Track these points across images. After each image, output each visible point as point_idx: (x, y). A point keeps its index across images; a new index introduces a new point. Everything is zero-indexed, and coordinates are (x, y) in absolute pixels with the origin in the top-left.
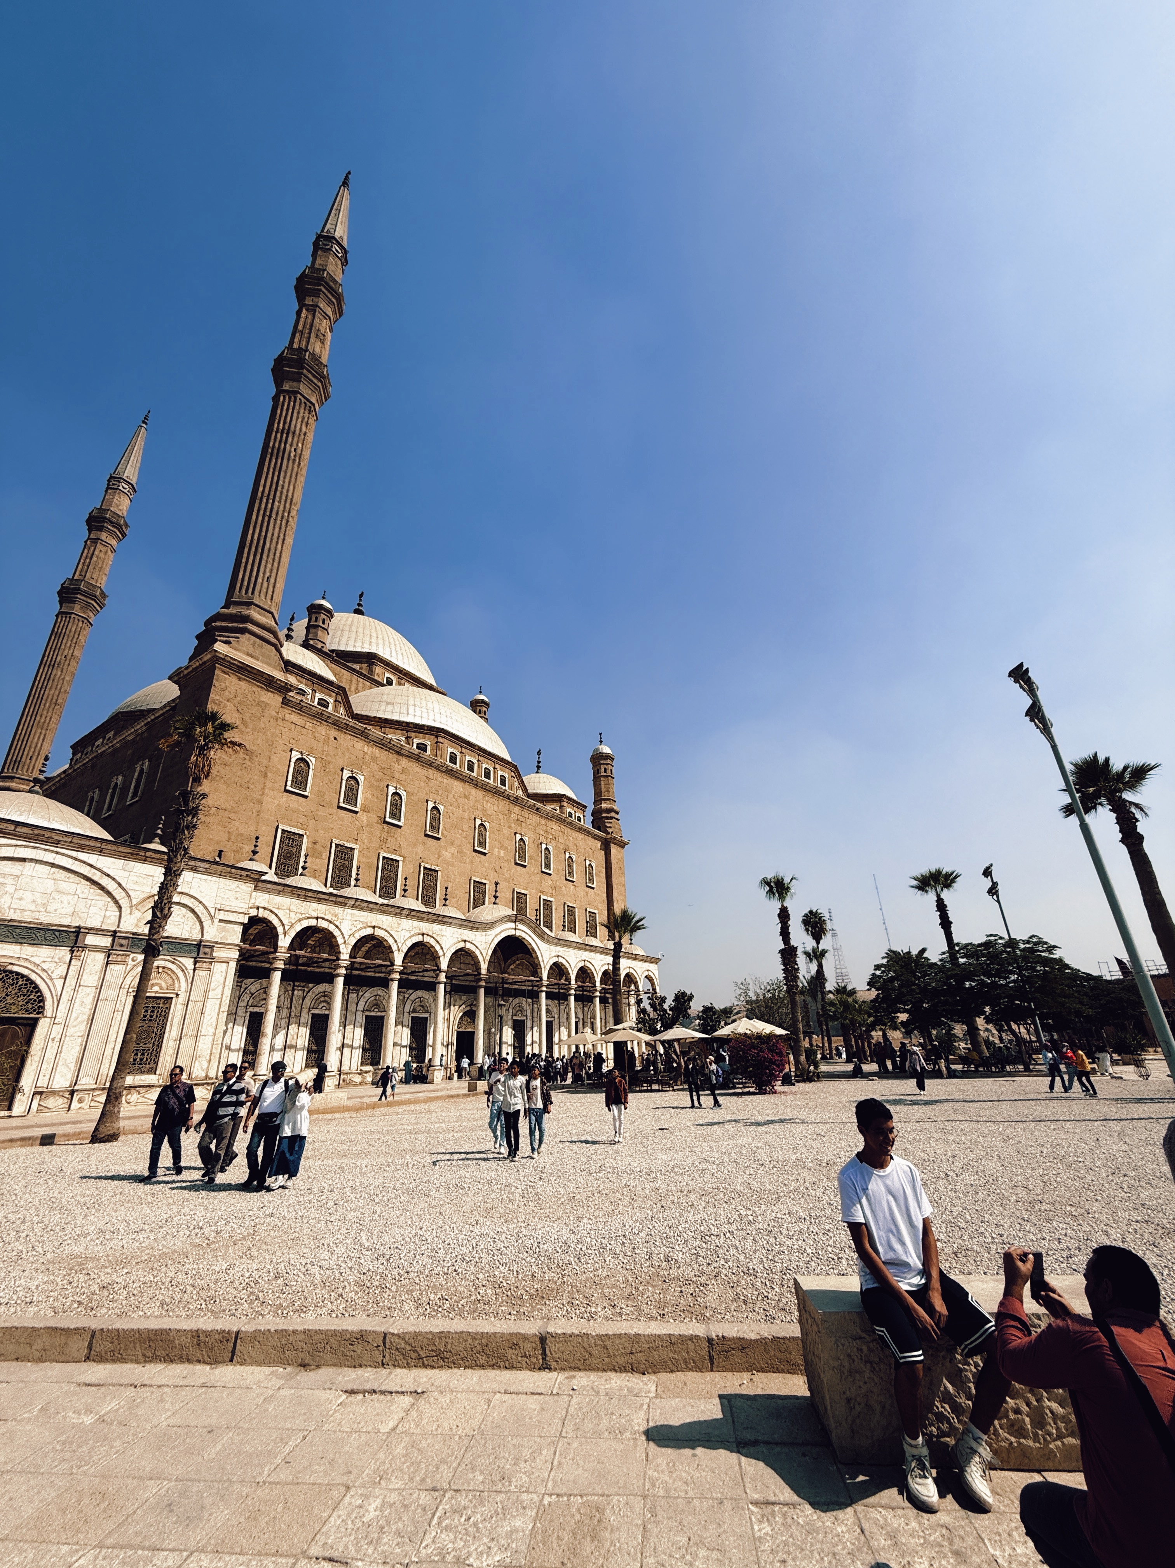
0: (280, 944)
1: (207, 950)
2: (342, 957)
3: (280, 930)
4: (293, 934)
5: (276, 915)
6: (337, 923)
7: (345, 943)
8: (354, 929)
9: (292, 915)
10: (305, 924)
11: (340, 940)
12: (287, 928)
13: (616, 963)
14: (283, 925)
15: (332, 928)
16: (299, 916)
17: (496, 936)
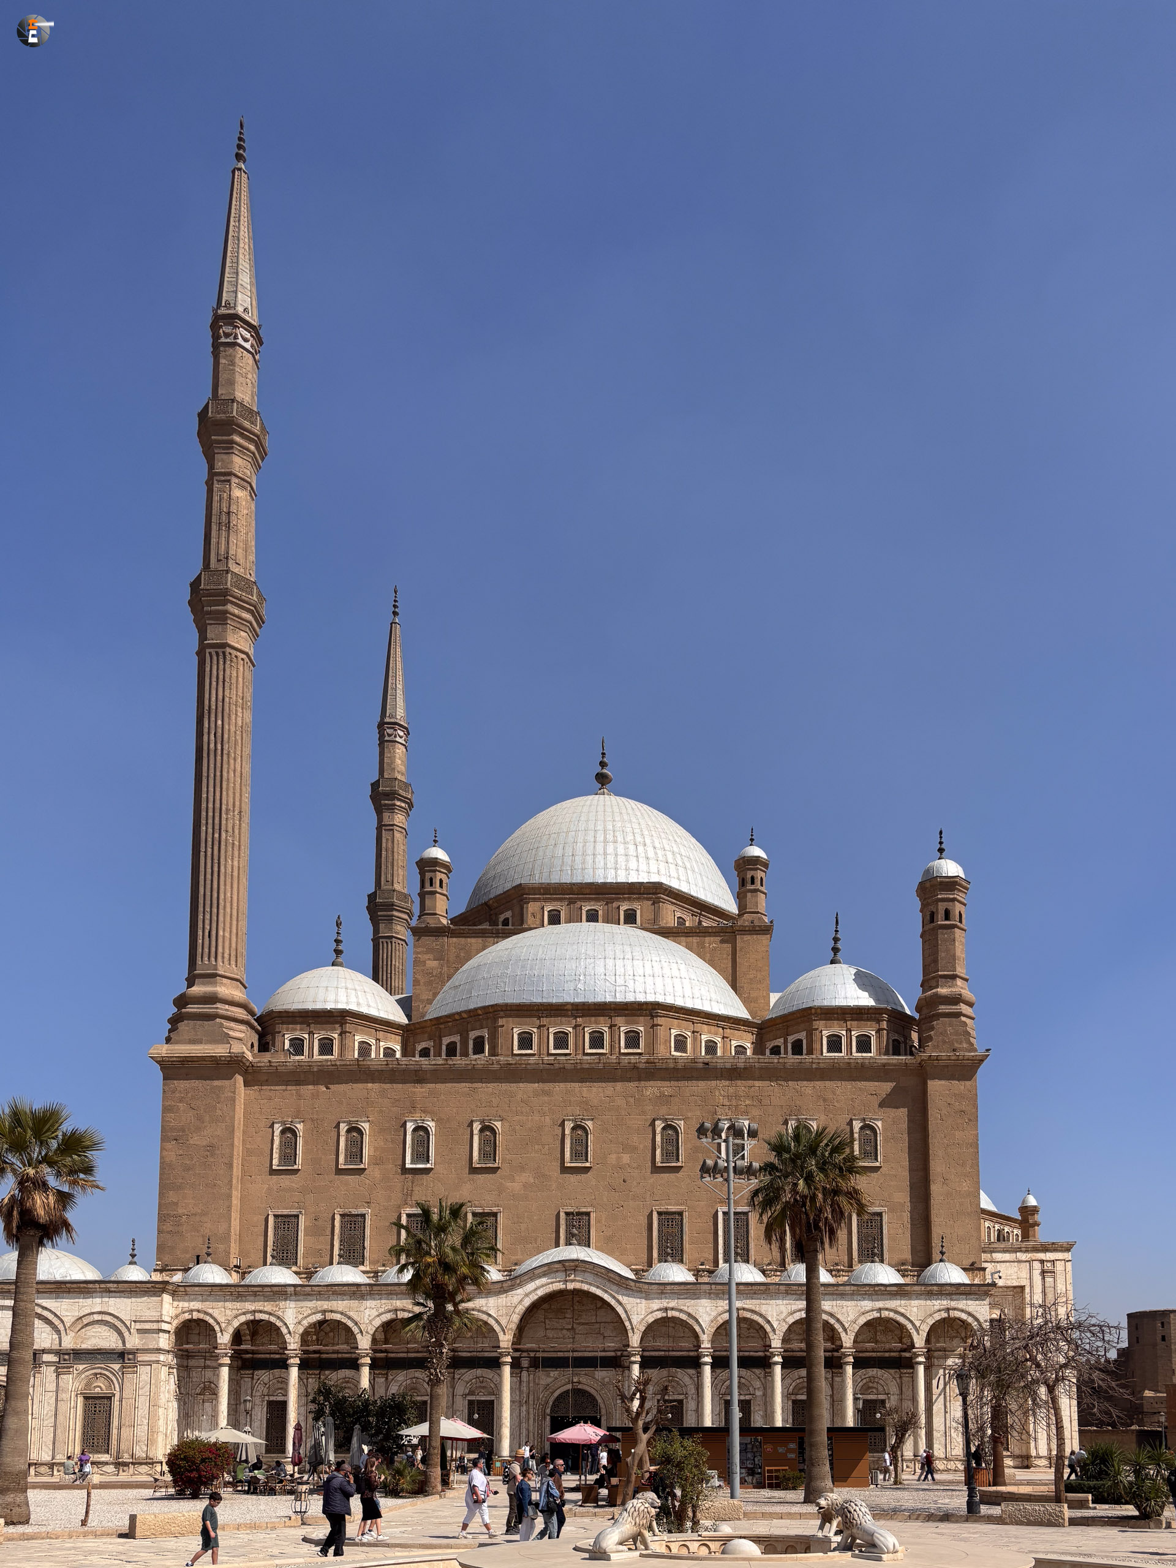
0: (219, 1341)
1: (131, 1356)
2: (291, 1346)
3: (217, 1328)
4: (231, 1330)
5: (211, 1316)
6: (280, 1313)
7: (290, 1333)
8: (301, 1317)
9: (228, 1312)
10: (243, 1319)
11: (284, 1330)
12: (223, 1325)
13: (811, 1308)
14: (218, 1323)
15: (273, 1319)
16: (235, 1312)
17: (527, 1295)
